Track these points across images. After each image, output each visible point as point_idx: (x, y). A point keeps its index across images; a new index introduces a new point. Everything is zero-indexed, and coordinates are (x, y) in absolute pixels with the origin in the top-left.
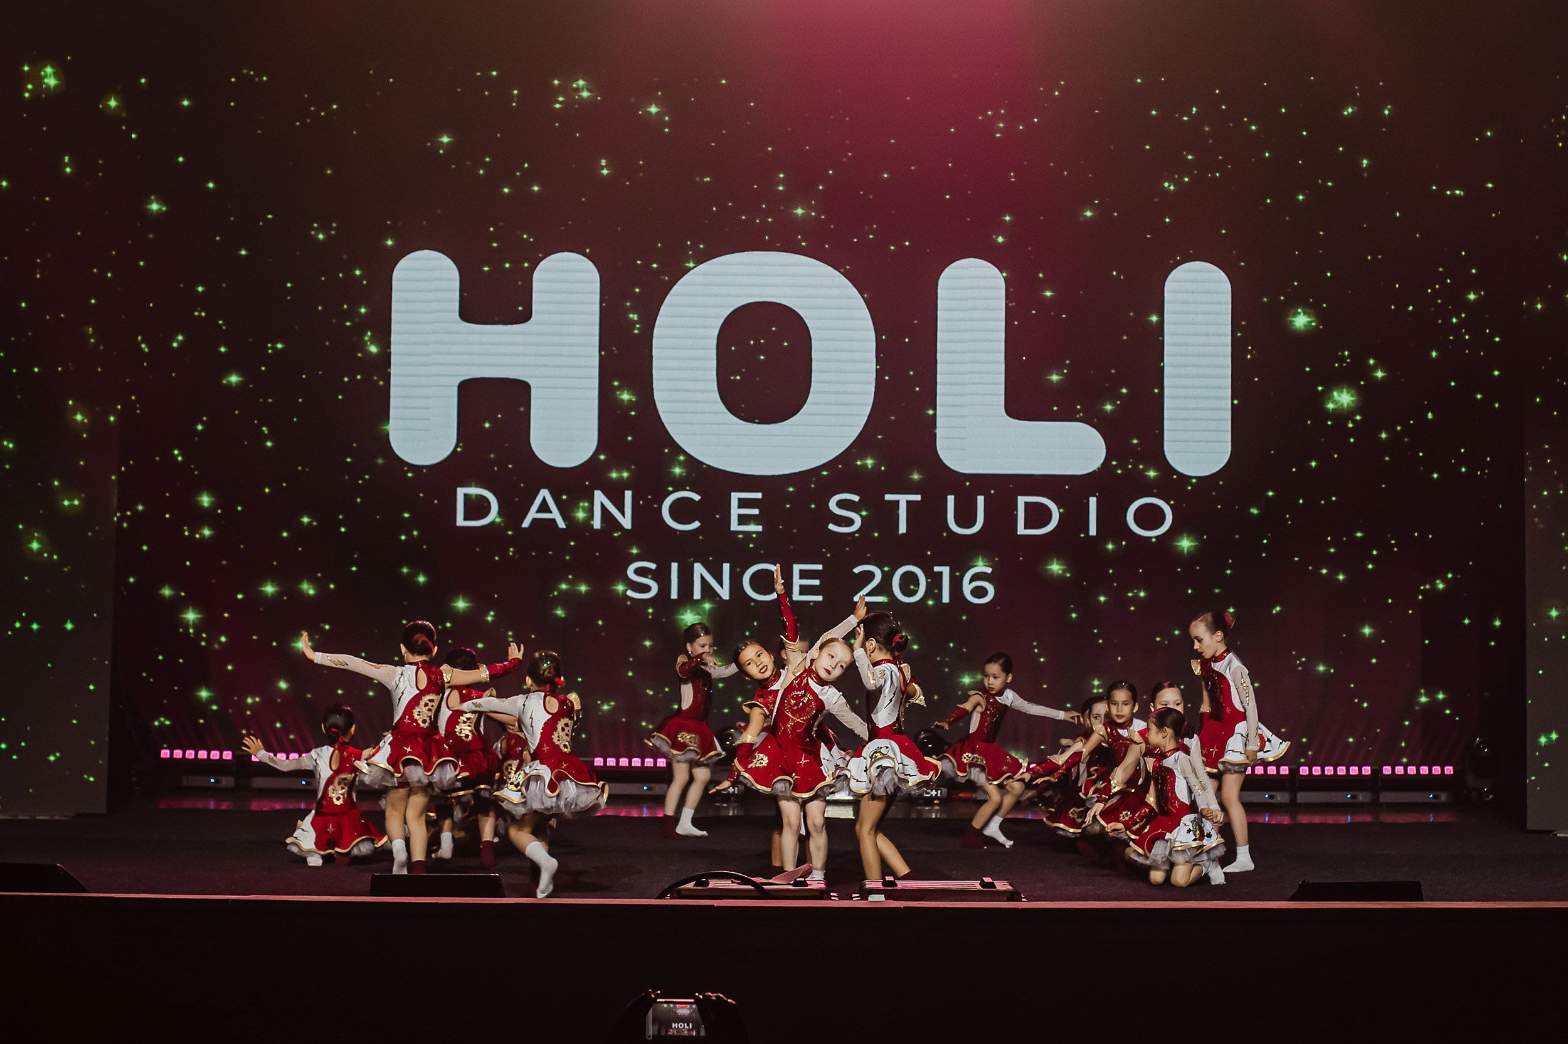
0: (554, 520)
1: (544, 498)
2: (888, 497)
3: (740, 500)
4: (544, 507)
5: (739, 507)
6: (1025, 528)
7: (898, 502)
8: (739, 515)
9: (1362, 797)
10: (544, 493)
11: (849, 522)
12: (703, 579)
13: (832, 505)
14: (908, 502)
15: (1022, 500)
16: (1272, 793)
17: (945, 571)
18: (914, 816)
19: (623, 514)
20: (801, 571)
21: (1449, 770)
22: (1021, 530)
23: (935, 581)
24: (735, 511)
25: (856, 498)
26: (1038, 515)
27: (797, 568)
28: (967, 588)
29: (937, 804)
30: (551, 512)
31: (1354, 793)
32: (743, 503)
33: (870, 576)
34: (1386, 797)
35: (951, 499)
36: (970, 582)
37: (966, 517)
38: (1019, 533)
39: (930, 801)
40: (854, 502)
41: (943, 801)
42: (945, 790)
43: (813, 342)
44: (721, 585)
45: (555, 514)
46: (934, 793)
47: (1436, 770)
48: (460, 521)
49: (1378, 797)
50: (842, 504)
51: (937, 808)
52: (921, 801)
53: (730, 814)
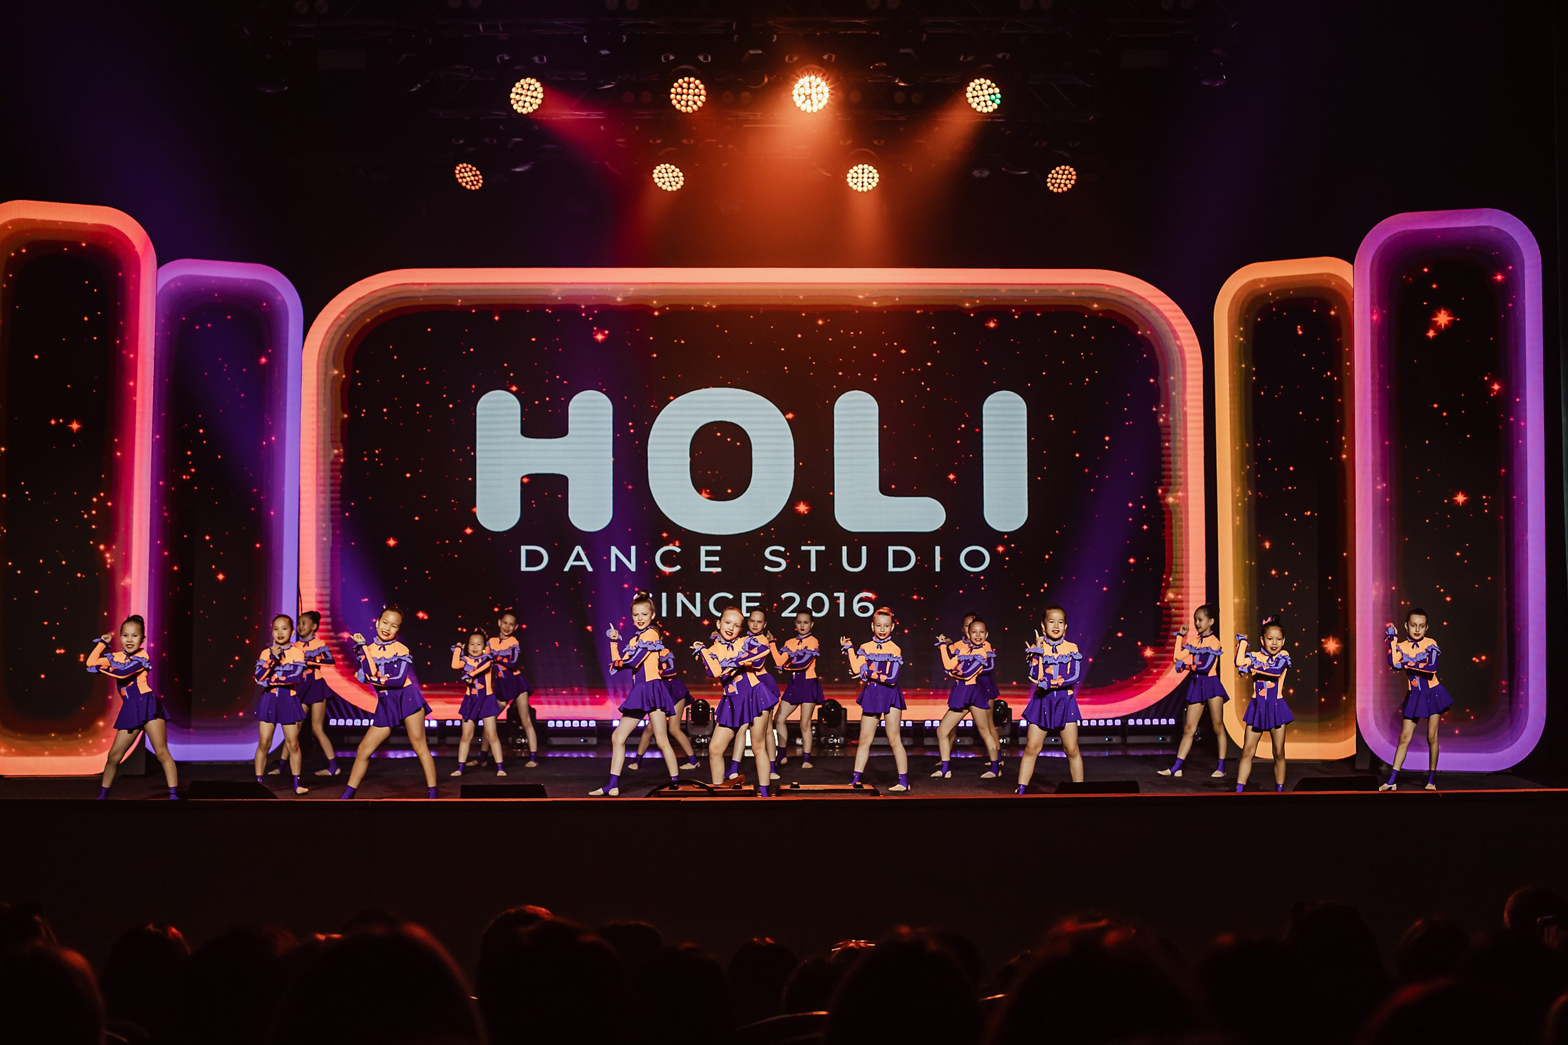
0: (585, 566)
1: (578, 552)
2: (803, 548)
3: (706, 551)
4: (578, 558)
5: (706, 556)
6: (894, 567)
7: (809, 551)
8: (706, 561)
9: (1116, 740)
10: (578, 549)
11: (779, 565)
12: (682, 602)
13: (767, 553)
14: (817, 551)
15: (891, 549)
16: (1056, 738)
17: (842, 595)
18: (822, 755)
19: (630, 561)
20: (747, 597)
21: (1172, 721)
22: (891, 569)
23: (834, 602)
24: (703, 559)
25: (782, 549)
26: (902, 559)
27: (744, 595)
28: (856, 607)
29: (837, 748)
30: (582, 561)
31: (1109, 737)
32: (708, 553)
33: (792, 600)
34: (1131, 740)
35: (844, 548)
36: (858, 603)
37: (854, 560)
38: (889, 570)
39: (833, 746)
40: (780, 551)
41: (842, 746)
42: (842, 739)
43: (753, 447)
44: (694, 606)
45: (586, 562)
46: (835, 741)
47: (1164, 722)
48: (524, 568)
49: (1126, 740)
50: (773, 553)
51: (837, 750)
52: (827, 746)
53: (703, 755)
